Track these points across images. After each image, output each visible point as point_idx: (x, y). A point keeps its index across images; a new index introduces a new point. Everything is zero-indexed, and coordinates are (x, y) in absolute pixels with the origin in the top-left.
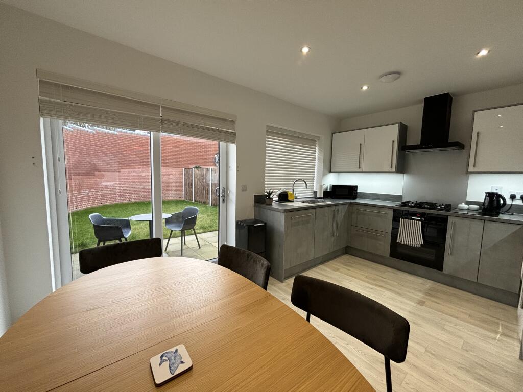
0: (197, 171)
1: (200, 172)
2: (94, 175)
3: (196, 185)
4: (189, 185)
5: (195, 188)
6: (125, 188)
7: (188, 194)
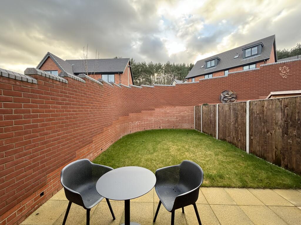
0: (205, 108)
1: (207, 109)
2: (141, 112)
3: (204, 119)
4: (198, 119)
5: (203, 121)
6: (157, 120)
7: (198, 125)
